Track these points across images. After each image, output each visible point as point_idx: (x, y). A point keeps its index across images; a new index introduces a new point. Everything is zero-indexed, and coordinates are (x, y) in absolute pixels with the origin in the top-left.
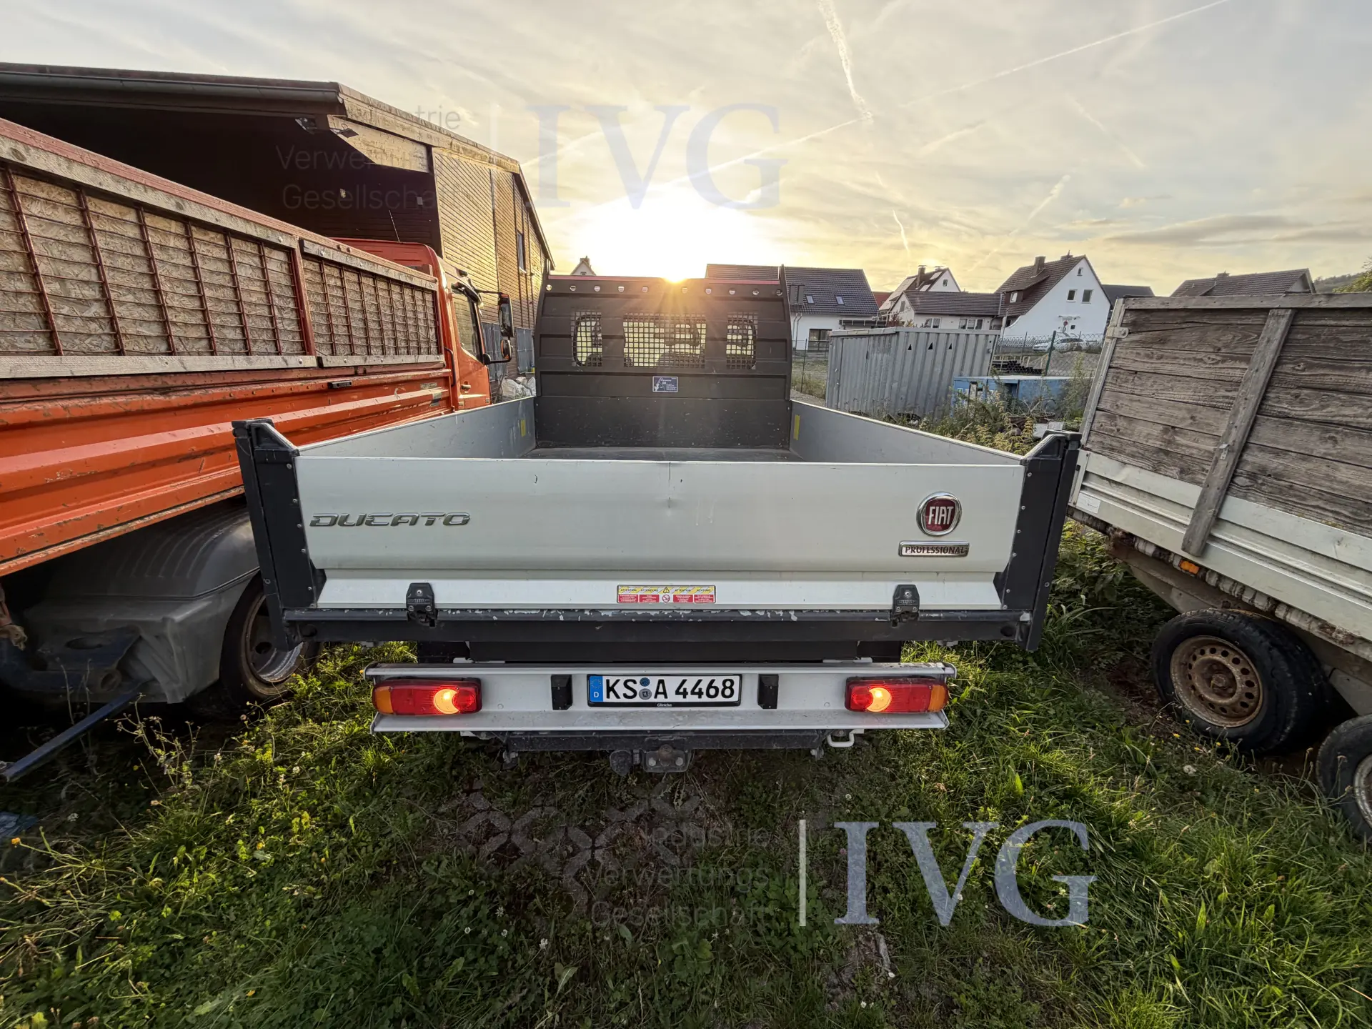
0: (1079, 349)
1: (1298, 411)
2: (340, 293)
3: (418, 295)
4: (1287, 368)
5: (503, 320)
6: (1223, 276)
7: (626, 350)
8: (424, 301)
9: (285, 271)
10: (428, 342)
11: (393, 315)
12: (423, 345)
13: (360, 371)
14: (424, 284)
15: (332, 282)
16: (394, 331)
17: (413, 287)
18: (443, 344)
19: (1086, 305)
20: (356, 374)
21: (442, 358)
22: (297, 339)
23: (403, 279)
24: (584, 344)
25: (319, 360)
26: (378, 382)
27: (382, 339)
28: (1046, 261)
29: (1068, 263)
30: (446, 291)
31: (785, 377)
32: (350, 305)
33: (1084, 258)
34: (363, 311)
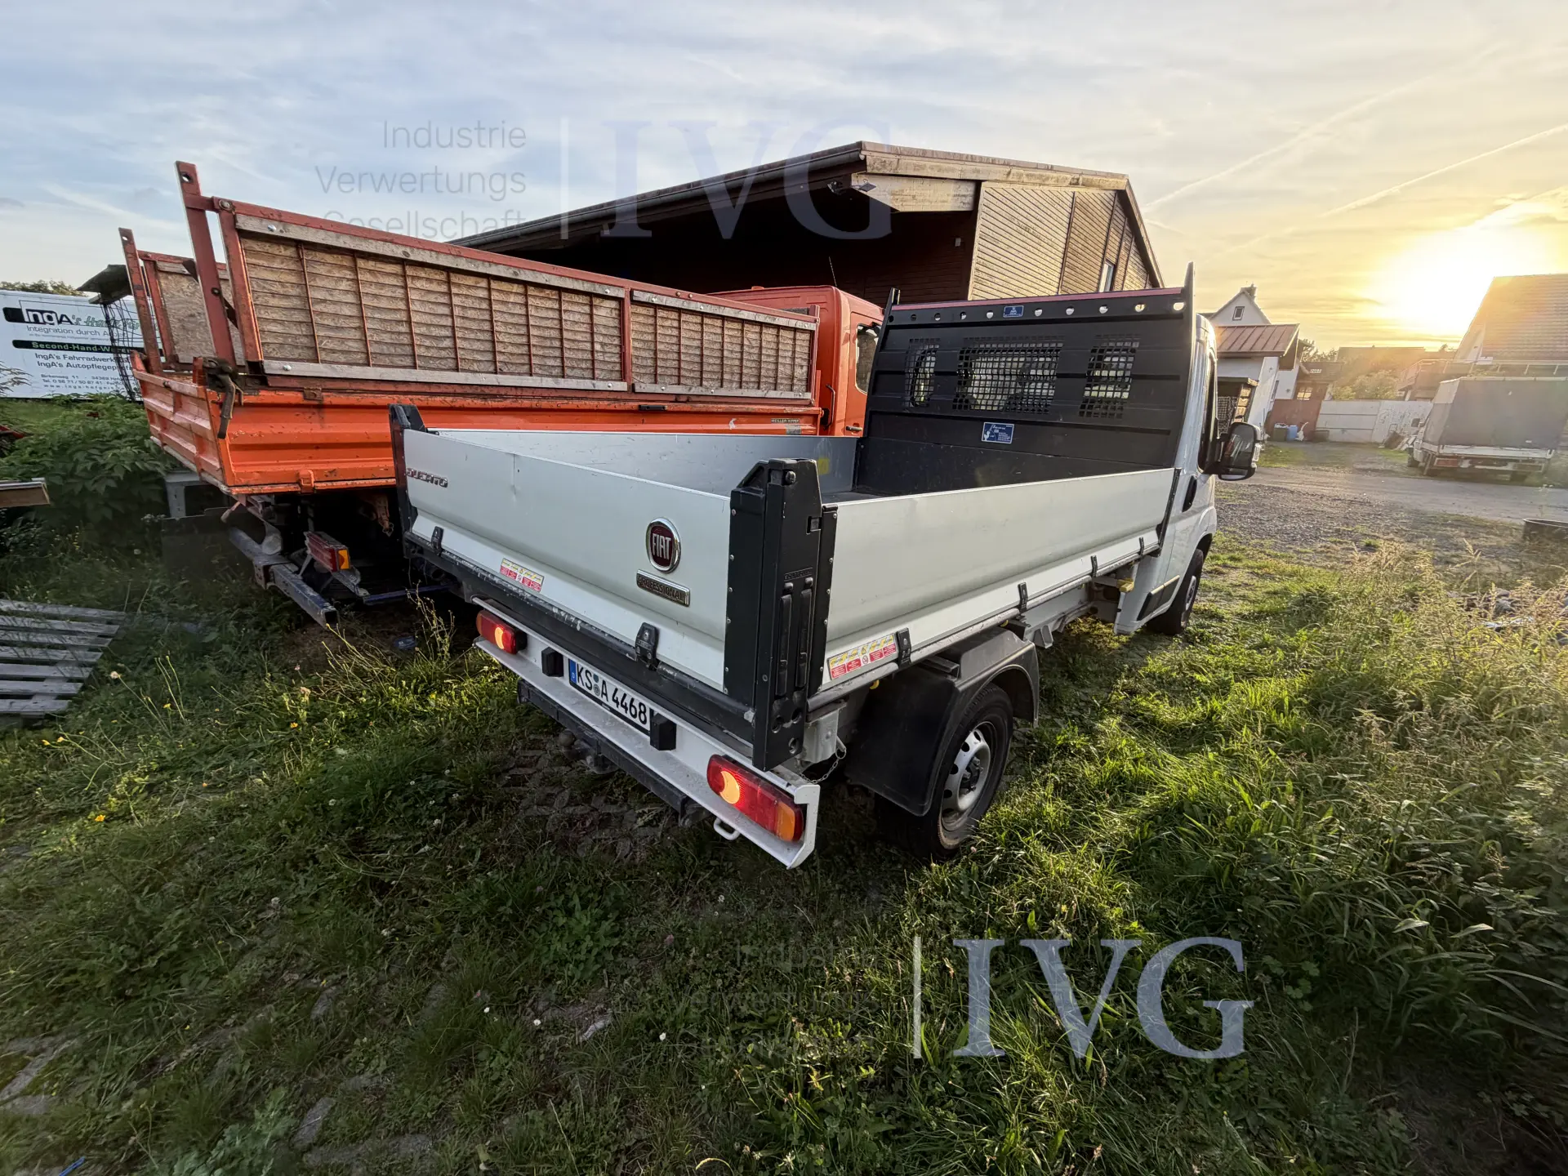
2: (674, 332)
9: (612, 316)
10: (792, 378)
11: (742, 353)
12: (783, 382)
13: (684, 399)
15: (668, 323)
21: (812, 397)
22: (615, 368)
23: (767, 320)
25: (633, 387)
26: (704, 410)
31: (1168, 432)
32: (685, 342)
34: (701, 348)
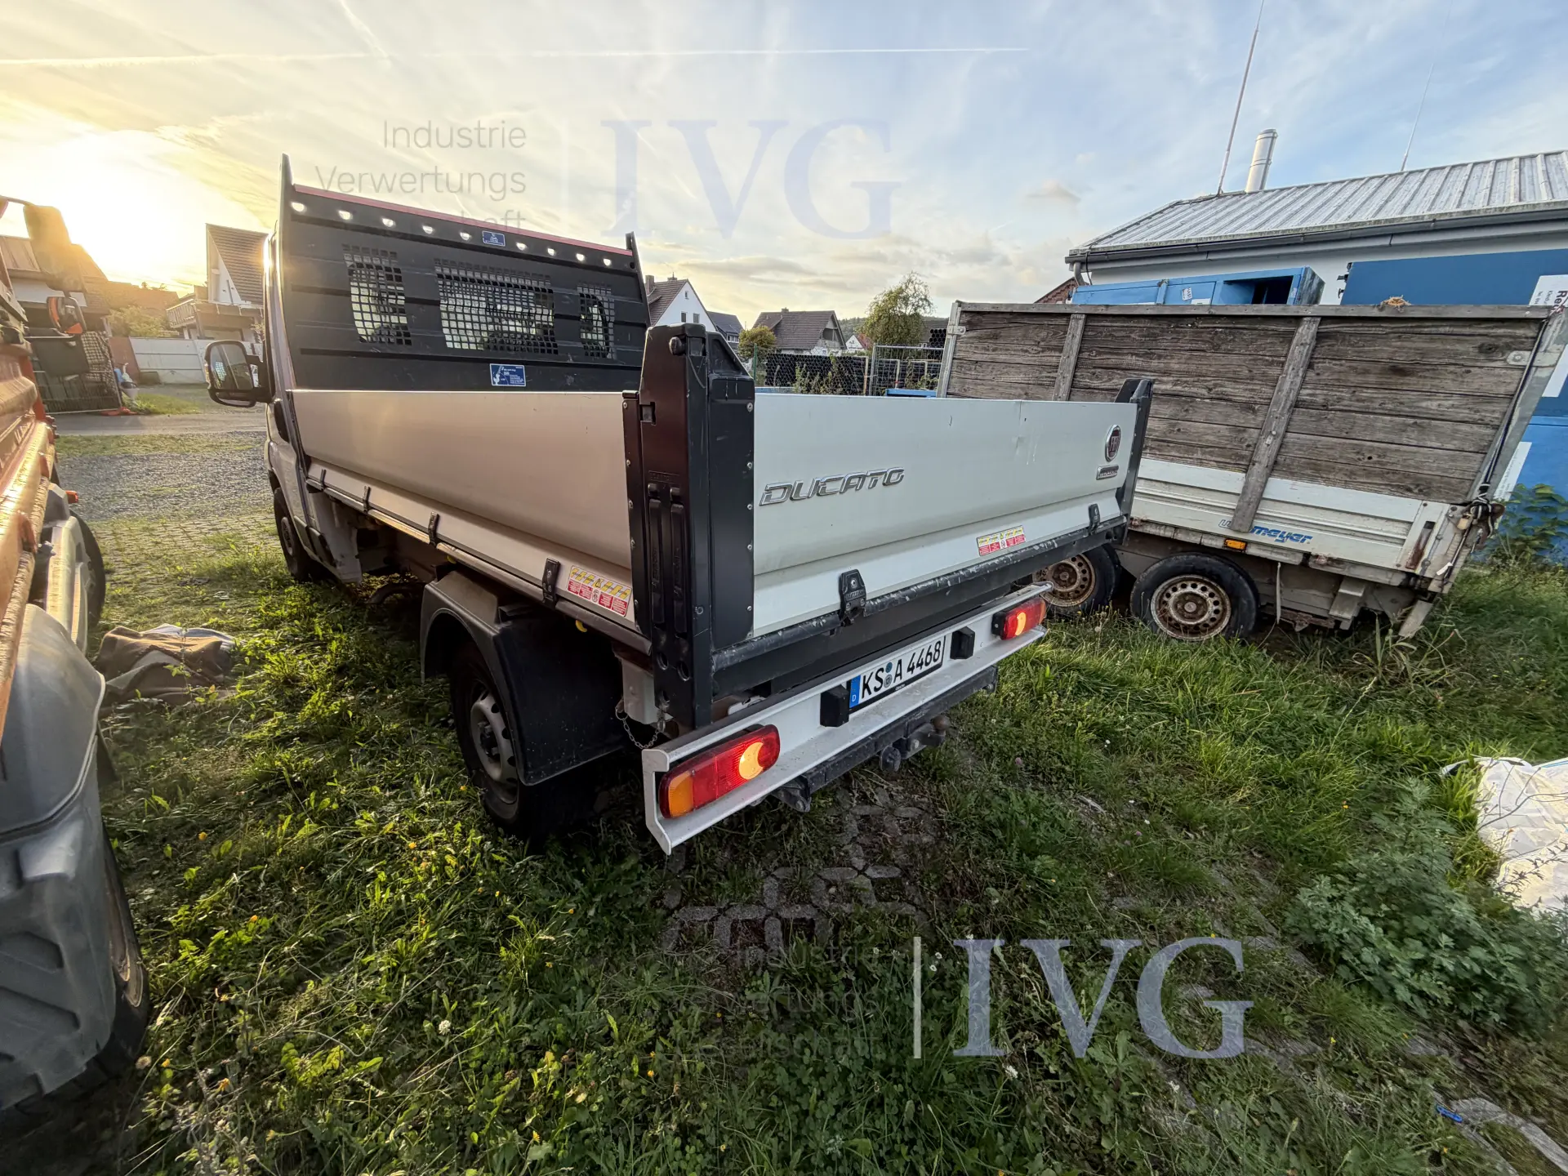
1: (1096, 383)
4: (1085, 355)
29: (675, 285)
33: (687, 281)
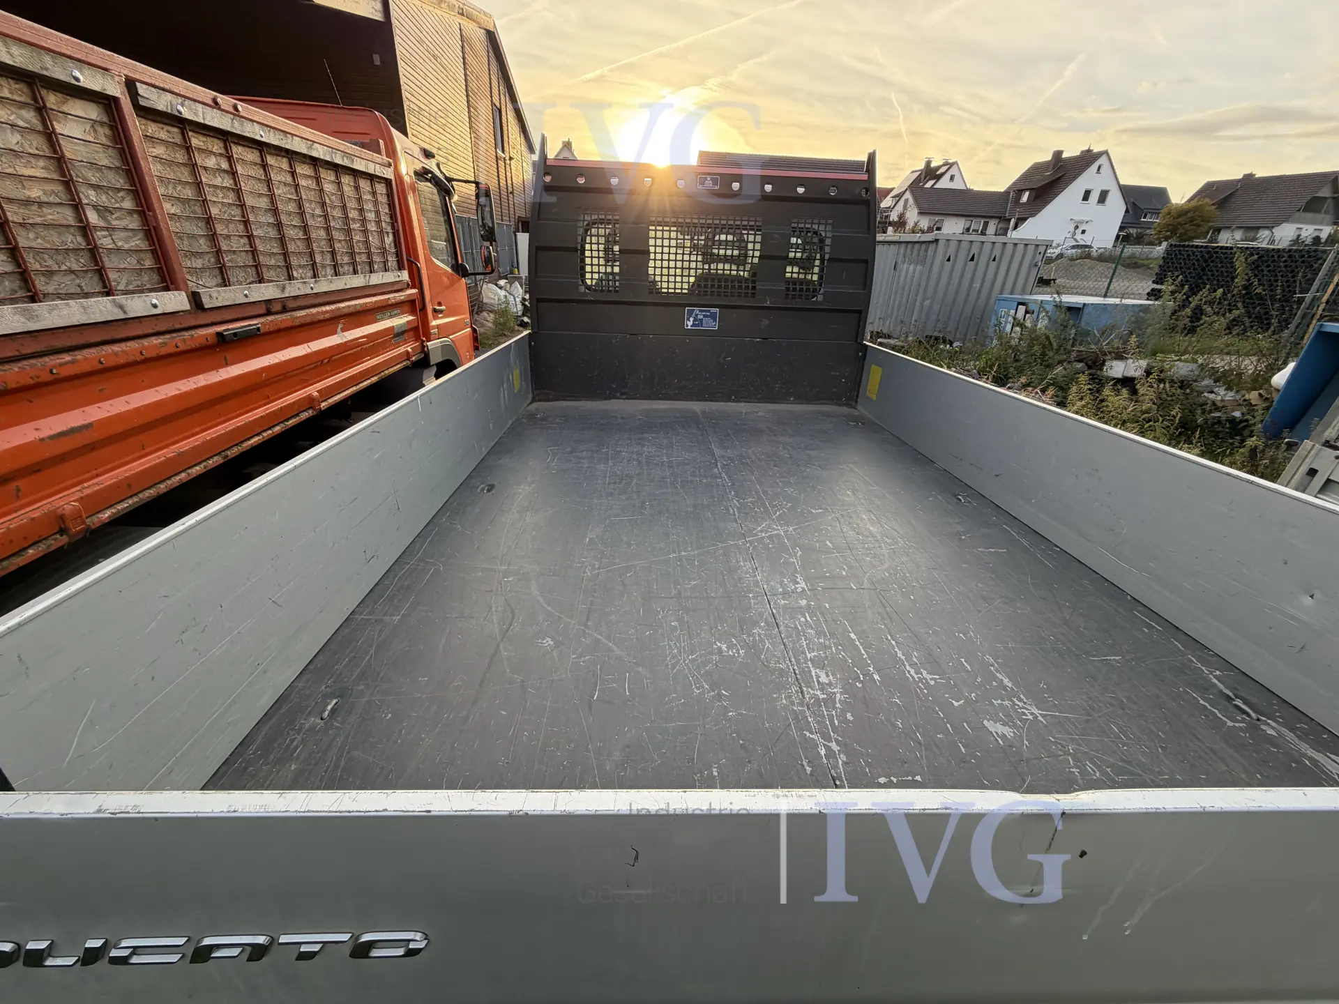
0: (1088, 256)
2: (228, 182)
3: (364, 185)
5: (483, 219)
6: (1249, 178)
7: (651, 271)
8: (374, 193)
9: (104, 140)
10: (384, 252)
11: (326, 217)
12: (377, 259)
13: (278, 307)
14: (371, 168)
15: (211, 162)
16: (330, 240)
17: (355, 173)
18: (406, 256)
19: (1100, 207)
20: (269, 313)
21: (405, 276)
22: (148, 262)
23: (338, 160)
24: (595, 261)
25: (195, 298)
26: (308, 320)
27: (312, 255)
28: (1064, 156)
29: (1087, 159)
30: (407, 179)
31: (860, 312)
32: (249, 201)
33: (1106, 152)
34: (275, 211)
